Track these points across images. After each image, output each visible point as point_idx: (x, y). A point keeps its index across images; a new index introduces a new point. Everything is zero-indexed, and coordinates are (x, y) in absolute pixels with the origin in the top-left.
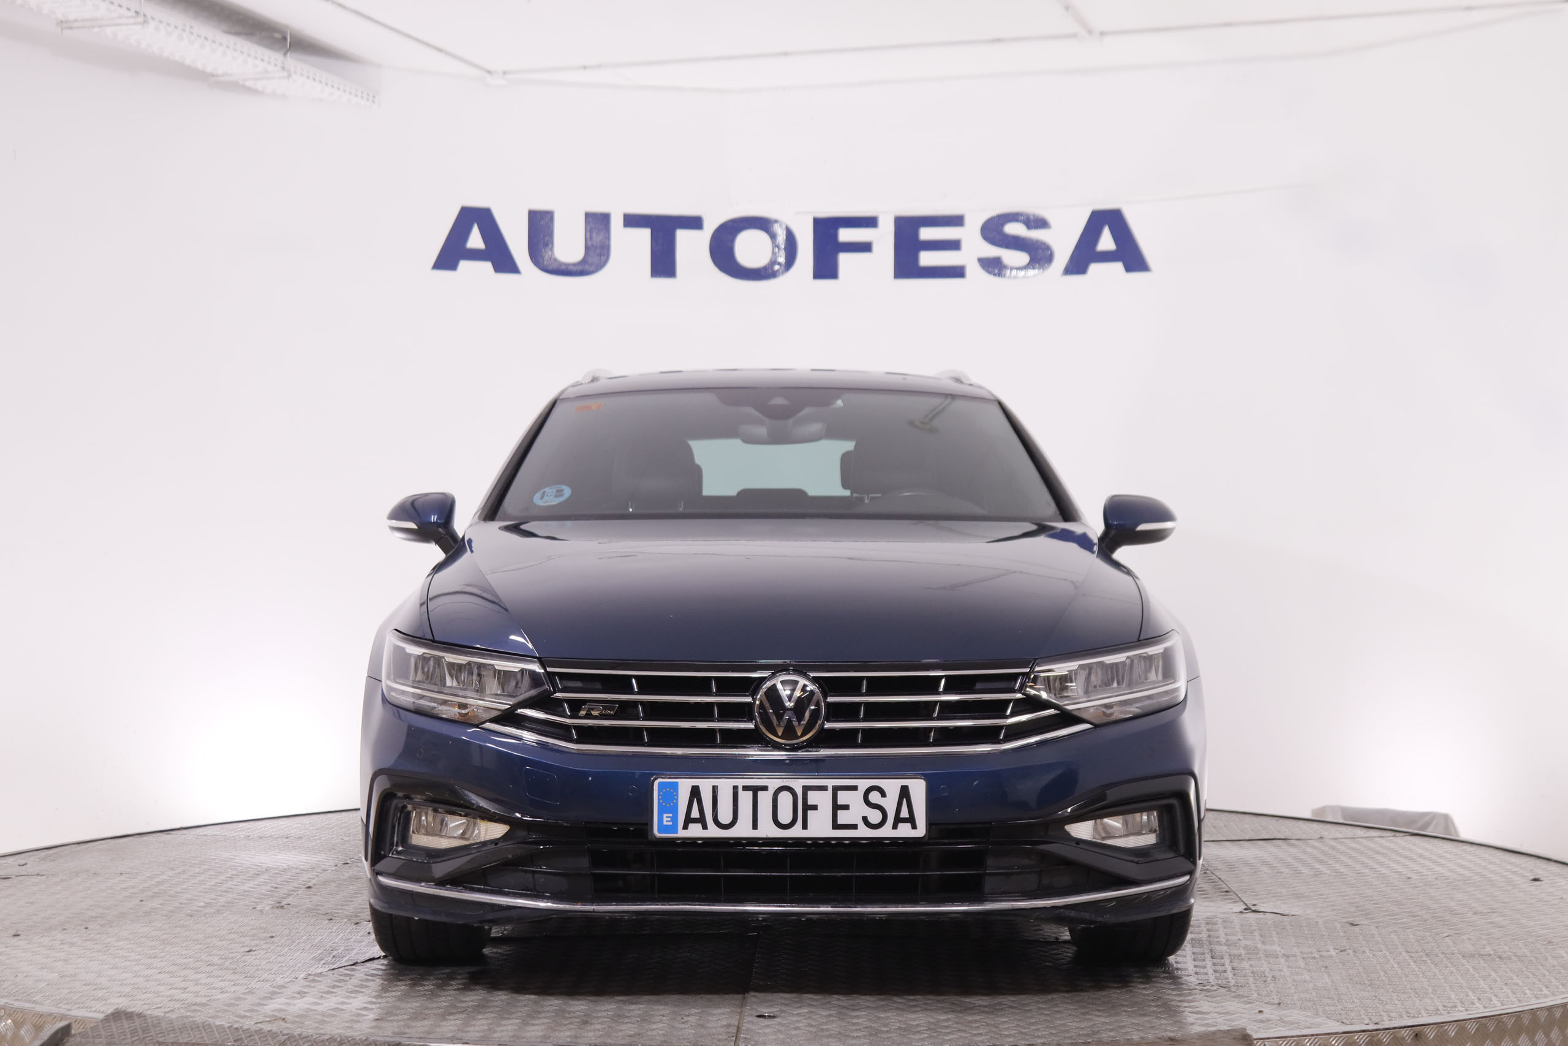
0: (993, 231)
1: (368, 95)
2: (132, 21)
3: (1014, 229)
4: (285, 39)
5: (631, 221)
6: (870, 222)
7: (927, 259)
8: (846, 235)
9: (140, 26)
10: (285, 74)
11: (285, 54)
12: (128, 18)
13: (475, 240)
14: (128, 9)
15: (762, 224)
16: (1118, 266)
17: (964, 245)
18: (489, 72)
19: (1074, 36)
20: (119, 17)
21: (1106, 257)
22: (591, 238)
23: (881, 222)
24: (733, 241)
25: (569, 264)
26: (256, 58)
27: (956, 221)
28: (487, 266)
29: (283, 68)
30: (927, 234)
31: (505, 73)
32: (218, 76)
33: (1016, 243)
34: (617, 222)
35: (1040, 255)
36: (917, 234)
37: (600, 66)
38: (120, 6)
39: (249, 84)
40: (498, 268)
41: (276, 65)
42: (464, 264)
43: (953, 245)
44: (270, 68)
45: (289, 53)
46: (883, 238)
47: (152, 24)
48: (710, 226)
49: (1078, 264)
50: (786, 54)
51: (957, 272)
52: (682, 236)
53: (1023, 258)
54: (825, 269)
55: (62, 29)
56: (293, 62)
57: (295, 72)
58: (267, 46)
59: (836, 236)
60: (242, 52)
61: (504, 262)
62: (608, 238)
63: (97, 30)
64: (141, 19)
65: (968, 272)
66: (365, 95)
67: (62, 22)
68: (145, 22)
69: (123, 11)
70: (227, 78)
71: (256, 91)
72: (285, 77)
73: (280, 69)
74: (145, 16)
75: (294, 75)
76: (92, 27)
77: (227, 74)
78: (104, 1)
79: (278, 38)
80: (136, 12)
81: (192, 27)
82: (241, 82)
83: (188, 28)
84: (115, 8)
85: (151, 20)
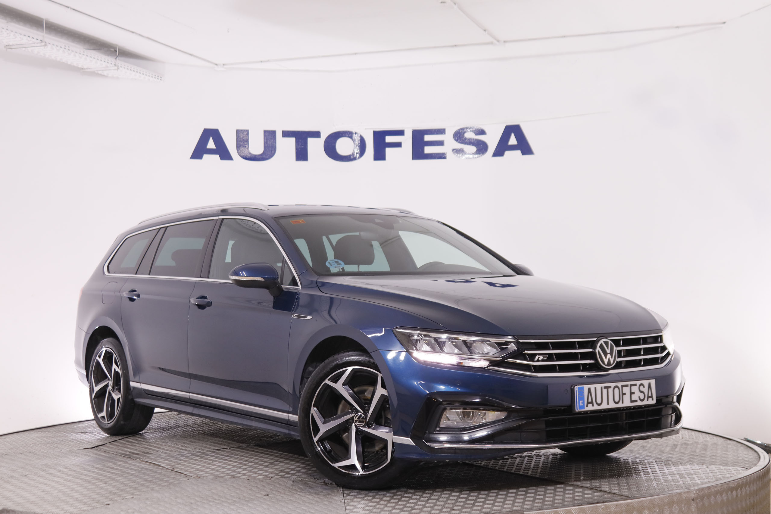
0: (459, 136)
1: (158, 76)
2: (39, 45)
3: (469, 135)
4: (116, 51)
5: (286, 134)
6: (401, 133)
7: (428, 150)
8: (389, 139)
9: (43, 47)
10: (116, 68)
11: (116, 59)
12: (37, 43)
13: (211, 145)
14: (37, 39)
15: (348, 134)
16: (519, 152)
17: (445, 143)
18: (216, 65)
19: (492, 43)
20: (33, 43)
21: (513, 148)
22: (267, 143)
23: (406, 133)
24: (335, 143)
25: (256, 155)
26: (101, 60)
27: (441, 131)
28: (217, 157)
29: (115, 65)
30: (427, 138)
31: (224, 65)
32: (85, 69)
33: (471, 142)
34: (279, 135)
35: (482, 148)
36: (423, 138)
37: (268, 61)
38: (33, 38)
39: (100, 72)
40: (222, 158)
41: (111, 64)
42: (205, 156)
43: (440, 143)
44: (109, 65)
45: (118, 58)
46: (407, 140)
47: (49, 46)
48: (324, 136)
49: (499, 152)
50: (356, 54)
51: (442, 156)
52: (311, 141)
53: (474, 149)
54: (379, 155)
55: (7, 49)
56: (121, 62)
57: (121, 67)
58: (107, 55)
59: (384, 139)
60: (94, 58)
61: (225, 155)
62: (275, 142)
63: (24, 49)
64: (43, 44)
65: (448, 156)
66: (156, 77)
67: (7, 46)
68: (45, 45)
69: (35, 40)
70: (88, 70)
71: (104, 75)
72: (116, 69)
73: (114, 66)
74: (45, 42)
75: (120, 68)
76: (22, 48)
77: (89, 68)
78: (25, 35)
79: (113, 51)
80: (41, 41)
81: (68, 47)
82: (96, 72)
83: (67, 47)
84: (31, 39)
85: (48, 44)
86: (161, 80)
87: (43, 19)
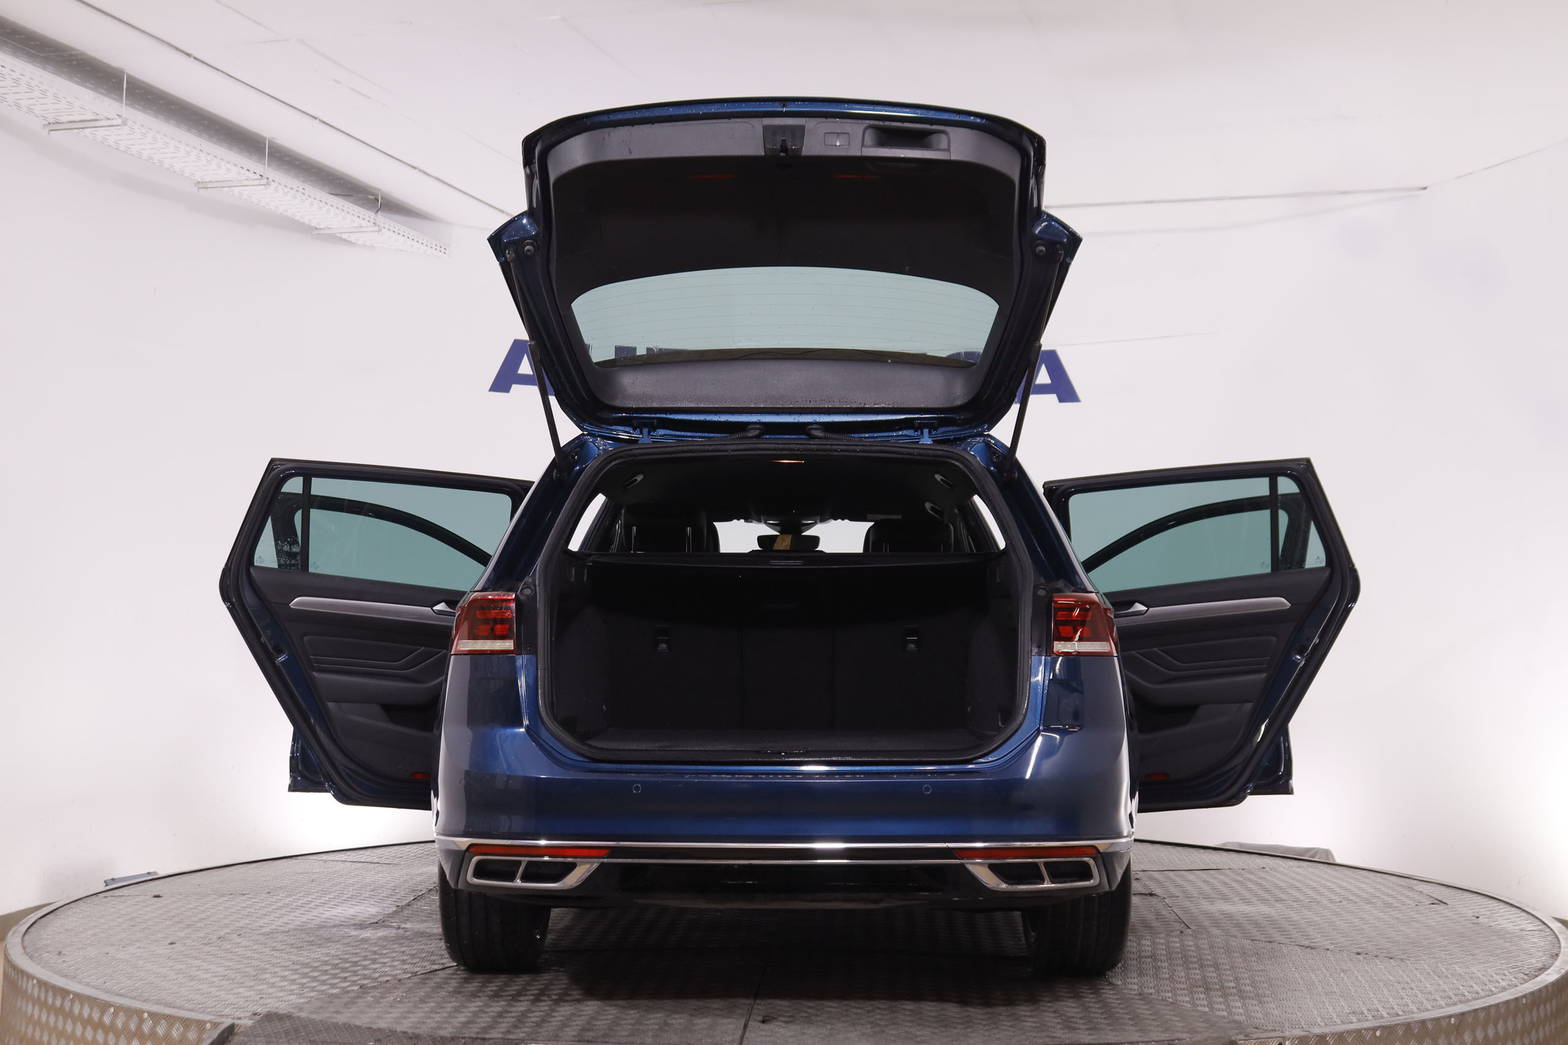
1: (441, 247)
2: (257, 182)
4: (376, 200)
9: (263, 187)
10: (376, 228)
11: (377, 213)
12: (254, 180)
14: (254, 173)
16: (1053, 397)
20: (247, 180)
26: (353, 215)
29: (374, 223)
32: (320, 229)
38: (248, 170)
39: (344, 236)
41: (369, 221)
42: (515, 388)
44: (364, 223)
45: (380, 212)
47: (273, 185)
55: (199, 188)
56: (382, 218)
57: (384, 228)
58: (363, 206)
60: (342, 211)
63: (226, 189)
64: (264, 181)
66: (438, 248)
67: (199, 182)
68: (268, 184)
69: (250, 175)
70: (328, 232)
71: (350, 242)
72: (376, 231)
73: (373, 225)
74: (268, 179)
75: (383, 230)
76: (224, 187)
77: (329, 228)
78: (235, 165)
79: (372, 199)
80: (261, 176)
81: (304, 189)
82: (338, 235)
83: (301, 189)
84: (244, 171)
85: (272, 182)
86: (445, 253)
87: (265, 138)
